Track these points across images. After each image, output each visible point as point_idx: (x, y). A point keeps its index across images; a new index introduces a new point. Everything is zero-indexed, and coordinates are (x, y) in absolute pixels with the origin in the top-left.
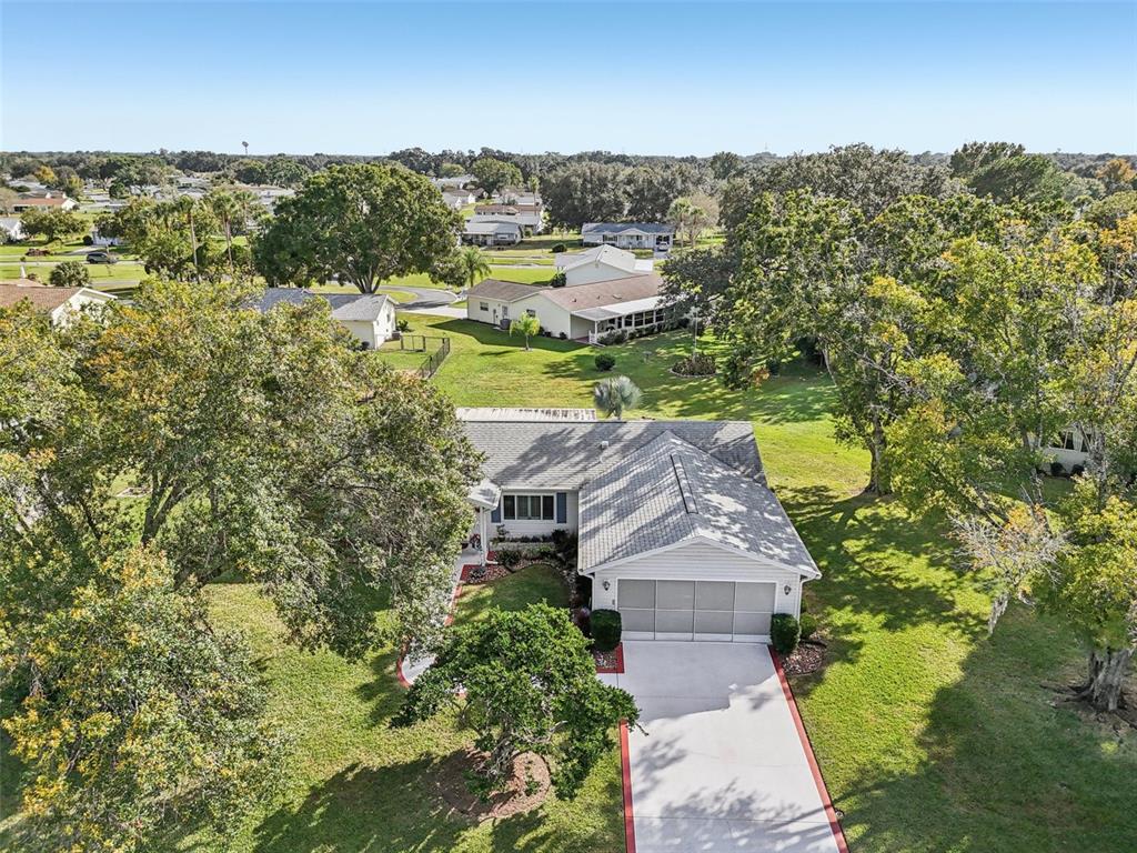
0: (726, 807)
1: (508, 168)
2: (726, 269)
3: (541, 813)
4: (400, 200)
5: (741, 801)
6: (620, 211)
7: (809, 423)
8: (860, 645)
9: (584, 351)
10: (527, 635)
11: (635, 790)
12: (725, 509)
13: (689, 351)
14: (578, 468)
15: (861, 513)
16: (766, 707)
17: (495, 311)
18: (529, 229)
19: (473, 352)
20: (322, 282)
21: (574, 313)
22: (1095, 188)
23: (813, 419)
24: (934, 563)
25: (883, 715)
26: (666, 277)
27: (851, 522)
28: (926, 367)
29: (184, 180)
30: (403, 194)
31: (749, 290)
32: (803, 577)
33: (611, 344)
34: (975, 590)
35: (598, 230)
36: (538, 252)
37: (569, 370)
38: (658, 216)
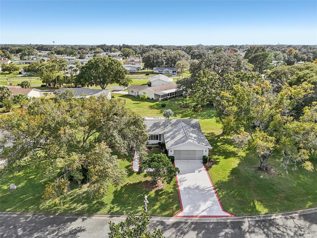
0: (195, 187)
1: (131, 51)
2: (191, 82)
3: (163, 189)
4: (112, 66)
5: (197, 186)
6: (163, 64)
7: (211, 119)
8: (219, 162)
9: (158, 103)
10: (160, 158)
11: (179, 185)
12: (193, 136)
13: (183, 102)
14: (163, 129)
15: (221, 138)
16: (201, 172)
17: (135, 93)
18: (139, 69)
19: (131, 103)
20: (91, 86)
21: (155, 93)
22: (285, 56)
23: (211, 118)
24: (235, 147)
25: (223, 173)
26: (177, 85)
27: (219, 139)
28: (231, 108)
29: (39, 54)
30: (113, 65)
31: (198, 91)
32: (209, 149)
33: (164, 101)
34: (242, 152)
35: (157, 69)
36: (142, 75)
37: (155, 107)
38: (173, 65)
